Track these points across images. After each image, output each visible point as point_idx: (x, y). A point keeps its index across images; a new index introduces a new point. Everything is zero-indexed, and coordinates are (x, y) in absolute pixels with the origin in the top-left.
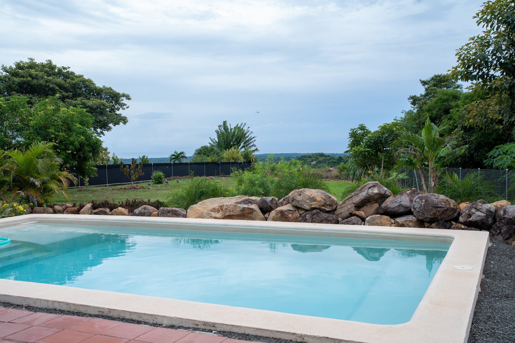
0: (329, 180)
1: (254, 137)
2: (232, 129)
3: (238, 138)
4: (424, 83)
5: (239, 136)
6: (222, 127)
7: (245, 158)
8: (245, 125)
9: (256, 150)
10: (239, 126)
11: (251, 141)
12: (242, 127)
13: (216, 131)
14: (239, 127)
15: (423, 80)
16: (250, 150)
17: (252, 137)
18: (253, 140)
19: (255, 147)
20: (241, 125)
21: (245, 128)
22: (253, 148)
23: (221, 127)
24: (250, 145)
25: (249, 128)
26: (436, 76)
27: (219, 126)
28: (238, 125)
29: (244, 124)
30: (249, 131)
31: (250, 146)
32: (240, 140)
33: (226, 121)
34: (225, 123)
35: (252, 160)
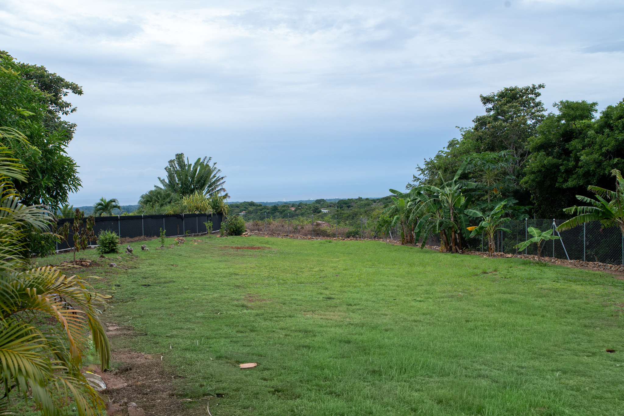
0: (344, 239)
1: (222, 178)
2: (191, 164)
3: (201, 178)
4: (486, 100)
5: (203, 176)
6: (176, 162)
7: (213, 208)
8: (210, 159)
9: (226, 195)
10: (201, 161)
11: (218, 183)
12: (205, 162)
13: (166, 169)
14: (201, 163)
15: (485, 96)
16: (219, 195)
17: (220, 178)
18: (222, 181)
19: (224, 191)
20: (204, 160)
21: (211, 164)
22: (223, 194)
23: (174, 162)
24: (217, 189)
25: (215, 164)
26: (507, 90)
27: (171, 162)
28: (199, 159)
29: (208, 158)
30: (215, 168)
31: (217, 191)
32: (205, 181)
33: (182, 154)
34: (180, 157)
35: (224, 210)
